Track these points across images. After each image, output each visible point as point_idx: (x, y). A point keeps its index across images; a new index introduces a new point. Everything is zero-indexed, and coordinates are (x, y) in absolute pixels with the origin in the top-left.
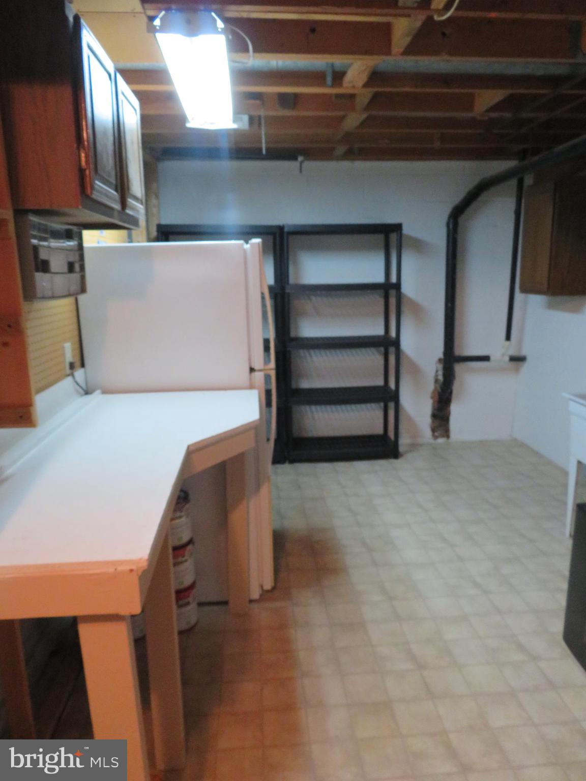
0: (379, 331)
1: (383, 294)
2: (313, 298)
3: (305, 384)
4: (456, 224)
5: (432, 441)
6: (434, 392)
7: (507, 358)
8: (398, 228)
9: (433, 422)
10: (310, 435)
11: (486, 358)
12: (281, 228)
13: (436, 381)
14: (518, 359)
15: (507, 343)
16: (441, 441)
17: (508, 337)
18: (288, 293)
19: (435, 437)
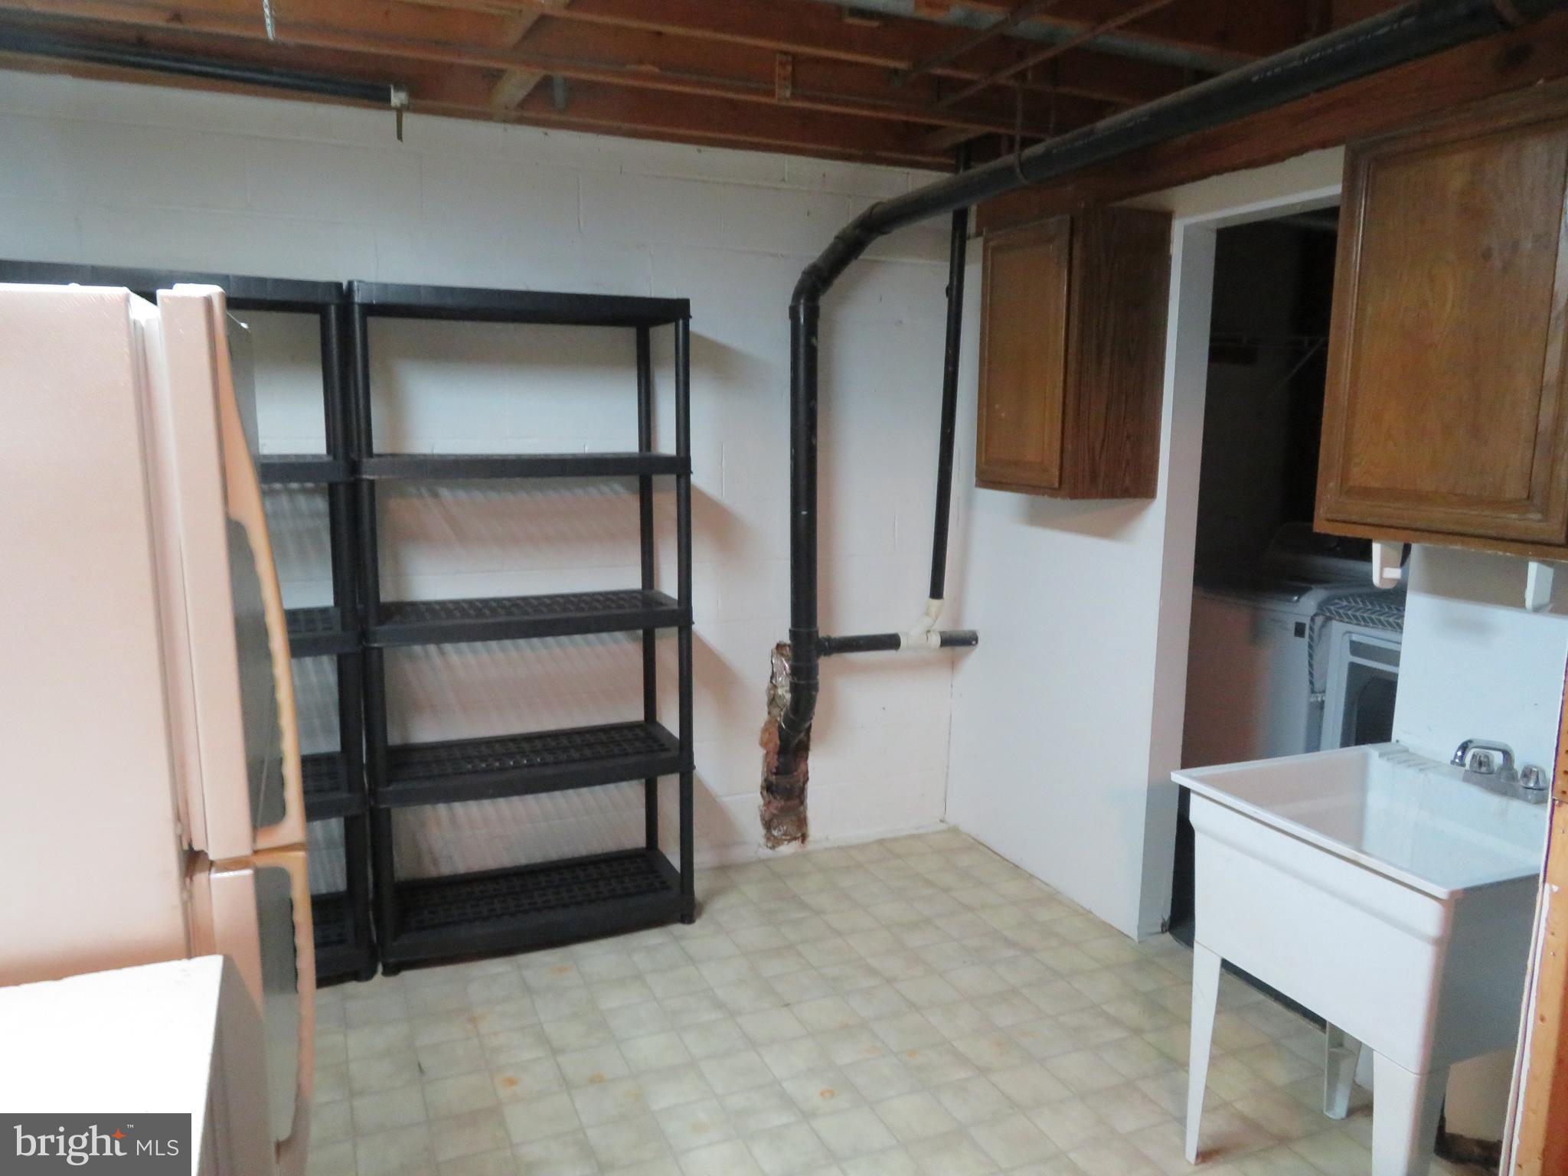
0: (630, 579)
1: (637, 484)
2: (445, 493)
3: (427, 732)
4: (813, 314)
5: (766, 852)
6: (766, 730)
7: (936, 640)
8: (676, 311)
9: (768, 804)
10: (446, 870)
11: (890, 642)
12: (343, 294)
13: (773, 701)
14: (958, 641)
15: (936, 602)
16: (787, 849)
17: (936, 591)
18: (372, 483)
19: (774, 842)
